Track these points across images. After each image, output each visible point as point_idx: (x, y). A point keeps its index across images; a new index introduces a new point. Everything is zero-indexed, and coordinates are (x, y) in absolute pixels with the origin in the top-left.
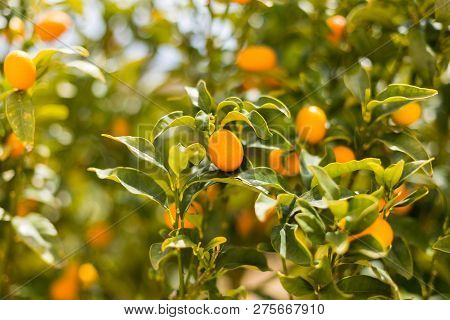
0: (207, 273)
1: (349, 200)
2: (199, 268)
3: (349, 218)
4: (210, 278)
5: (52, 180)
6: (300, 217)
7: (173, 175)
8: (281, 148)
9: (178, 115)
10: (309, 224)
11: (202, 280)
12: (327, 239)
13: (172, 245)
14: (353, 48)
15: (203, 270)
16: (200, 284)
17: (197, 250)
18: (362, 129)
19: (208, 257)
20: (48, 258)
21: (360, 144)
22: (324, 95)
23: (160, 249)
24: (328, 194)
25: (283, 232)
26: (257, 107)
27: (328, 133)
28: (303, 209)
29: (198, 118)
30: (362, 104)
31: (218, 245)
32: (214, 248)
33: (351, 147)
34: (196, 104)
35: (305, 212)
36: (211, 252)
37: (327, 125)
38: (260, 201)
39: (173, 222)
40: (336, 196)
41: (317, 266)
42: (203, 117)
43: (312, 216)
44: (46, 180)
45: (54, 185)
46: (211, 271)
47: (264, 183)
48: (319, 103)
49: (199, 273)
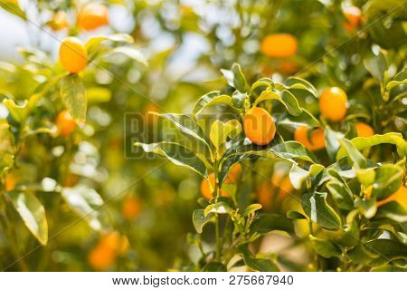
0: (242, 237)
1: (376, 170)
2: (234, 233)
3: (376, 186)
4: (244, 242)
5: (93, 157)
6: (331, 185)
7: (213, 148)
8: (309, 123)
9: (215, 94)
10: (339, 192)
11: (237, 244)
12: (355, 205)
13: (214, 210)
14: (369, 35)
15: (238, 235)
16: (234, 247)
17: (235, 216)
18: (381, 107)
19: (243, 223)
20: (95, 225)
21: (379, 121)
22: (342, 78)
23: (203, 215)
24: (356, 164)
25: (312, 200)
26: (288, 87)
27: (349, 112)
28: (333, 178)
29: (234, 97)
30: (381, 85)
31: (253, 212)
32: (249, 215)
33: (370, 124)
34: (232, 84)
35: (334, 181)
36: (246, 218)
37: (347, 105)
38: (293, 171)
39: (212, 190)
40: (363, 166)
41: (346, 230)
42: (239, 96)
43: (341, 185)
44: (88, 156)
45: (95, 161)
46: (246, 235)
47: (294, 156)
48: (340, 84)
49: (234, 237)
